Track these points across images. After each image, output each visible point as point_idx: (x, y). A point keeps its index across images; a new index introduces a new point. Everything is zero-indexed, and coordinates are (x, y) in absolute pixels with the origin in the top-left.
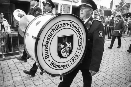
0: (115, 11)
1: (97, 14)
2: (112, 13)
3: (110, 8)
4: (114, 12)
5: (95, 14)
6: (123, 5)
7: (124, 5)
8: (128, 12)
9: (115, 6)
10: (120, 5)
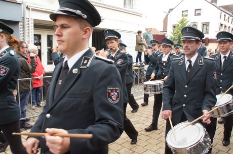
4: (172, 38)
9: (172, 27)
10: (180, 25)
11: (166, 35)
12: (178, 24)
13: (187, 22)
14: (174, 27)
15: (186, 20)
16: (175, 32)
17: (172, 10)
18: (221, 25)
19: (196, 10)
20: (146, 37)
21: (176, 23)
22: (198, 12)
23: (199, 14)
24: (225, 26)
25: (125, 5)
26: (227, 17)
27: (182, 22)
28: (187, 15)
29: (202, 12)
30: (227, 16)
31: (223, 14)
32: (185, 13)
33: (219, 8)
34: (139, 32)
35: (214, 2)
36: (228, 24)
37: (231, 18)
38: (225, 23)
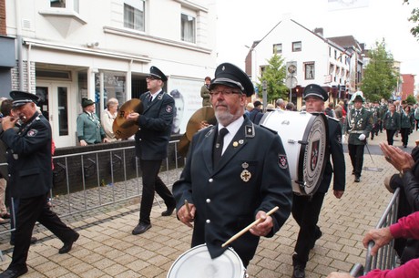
0: (259, 82)
4: (259, 86)
6: (279, 64)
7: (282, 65)
8: (294, 86)
9: (259, 70)
12: (268, 64)
13: (281, 62)
14: (262, 69)
15: (280, 58)
16: (264, 76)
17: (256, 43)
18: (332, 65)
19: (293, 43)
21: (265, 63)
22: (296, 47)
23: (299, 49)
24: (338, 68)
25: (183, 35)
26: (338, 55)
27: (274, 61)
28: (281, 51)
29: (303, 46)
30: (339, 53)
31: (333, 49)
32: (278, 48)
33: (326, 41)
35: (318, 31)
36: (341, 65)
37: (344, 56)
38: (337, 63)
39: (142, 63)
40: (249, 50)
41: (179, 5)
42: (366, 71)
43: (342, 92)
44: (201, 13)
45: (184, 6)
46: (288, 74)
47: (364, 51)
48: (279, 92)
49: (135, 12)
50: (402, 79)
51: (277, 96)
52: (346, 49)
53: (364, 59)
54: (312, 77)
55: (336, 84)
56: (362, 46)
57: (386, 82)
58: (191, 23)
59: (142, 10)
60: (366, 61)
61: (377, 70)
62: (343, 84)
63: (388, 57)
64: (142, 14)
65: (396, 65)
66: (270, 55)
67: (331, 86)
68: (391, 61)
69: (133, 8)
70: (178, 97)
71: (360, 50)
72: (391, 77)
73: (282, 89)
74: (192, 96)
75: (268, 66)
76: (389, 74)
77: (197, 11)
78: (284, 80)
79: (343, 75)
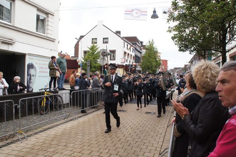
0: (83, 61)
1: (55, 69)
2: (79, 64)
3: (74, 56)
4: (83, 63)
5: (52, 67)
6: (95, 51)
7: (97, 51)
8: (105, 64)
9: (83, 52)
10: (91, 51)
11: (78, 60)
12: (89, 50)
13: (97, 49)
14: (85, 52)
15: (96, 47)
16: (86, 57)
17: (82, 37)
18: (125, 53)
19: (104, 38)
20: (60, 63)
21: (87, 49)
22: (105, 41)
23: (107, 42)
24: (128, 54)
25: (37, 29)
27: (92, 48)
28: (96, 43)
29: (109, 41)
30: (129, 46)
31: (126, 44)
32: (94, 41)
33: (122, 38)
34: (53, 58)
35: (118, 33)
36: (131, 53)
37: (132, 48)
38: (128, 52)
39: (8, 44)
40: (77, 40)
41: (36, 9)
42: (144, 57)
43: (131, 68)
44: (50, 16)
45: (39, 10)
46: (101, 57)
47: (142, 46)
48: (95, 67)
49: (4, 9)
50: (161, 62)
51: (94, 69)
52: (133, 44)
53: (143, 50)
54: (114, 59)
55: (128, 63)
56: (142, 43)
57: (154, 64)
58: (43, 21)
59: (9, 9)
60: (144, 51)
61: (149, 56)
62: (131, 64)
63: (155, 50)
64: (9, 11)
65: (159, 55)
66: (90, 45)
67: (124, 65)
68: (157, 52)
69: (3, 6)
70: (33, 68)
71: (140, 45)
72: (157, 61)
73: (96, 65)
74: (42, 68)
75: (89, 51)
76: (156, 59)
77: (47, 14)
78: (99, 60)
79: (131, 58)
